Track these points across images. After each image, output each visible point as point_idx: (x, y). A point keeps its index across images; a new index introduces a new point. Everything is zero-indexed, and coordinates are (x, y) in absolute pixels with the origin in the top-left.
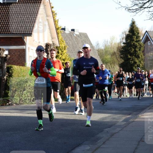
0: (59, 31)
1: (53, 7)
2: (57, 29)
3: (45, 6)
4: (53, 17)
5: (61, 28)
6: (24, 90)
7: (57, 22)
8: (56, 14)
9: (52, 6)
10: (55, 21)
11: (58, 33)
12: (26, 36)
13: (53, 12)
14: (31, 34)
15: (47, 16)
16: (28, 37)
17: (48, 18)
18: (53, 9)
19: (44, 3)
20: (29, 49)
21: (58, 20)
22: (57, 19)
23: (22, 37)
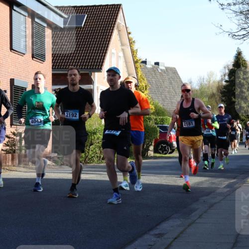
0: (138, 65)
1: (129, 33)
2: (135, 62)
3: (119, 31)
4: (131, 46)
5: (141, 61)
6: (92, 144)
7: (135, 53)
8: (134, 42)
9: (129, 31)
10: (133, 52)
11: (136, 68)
12: (94, 72)
13: (130, 40)
14: (101, 69)
15: (122, 45)
16: (96, 74)
17: (123, 47)
18: (130, 36)
19: (118, 27)
20: (97, 89)
21: (137, 50)
22: (135, 49)
23: (88, 73)
